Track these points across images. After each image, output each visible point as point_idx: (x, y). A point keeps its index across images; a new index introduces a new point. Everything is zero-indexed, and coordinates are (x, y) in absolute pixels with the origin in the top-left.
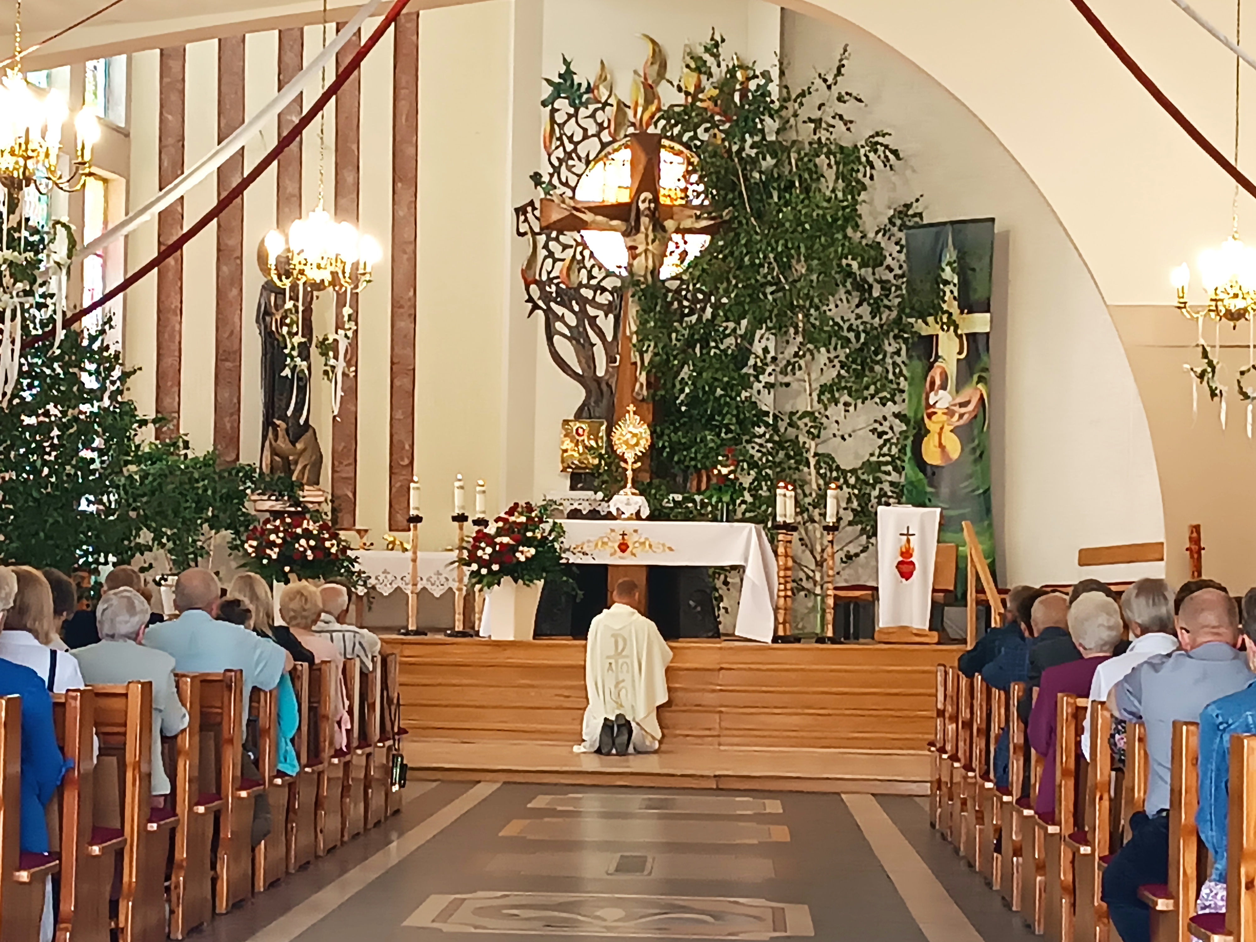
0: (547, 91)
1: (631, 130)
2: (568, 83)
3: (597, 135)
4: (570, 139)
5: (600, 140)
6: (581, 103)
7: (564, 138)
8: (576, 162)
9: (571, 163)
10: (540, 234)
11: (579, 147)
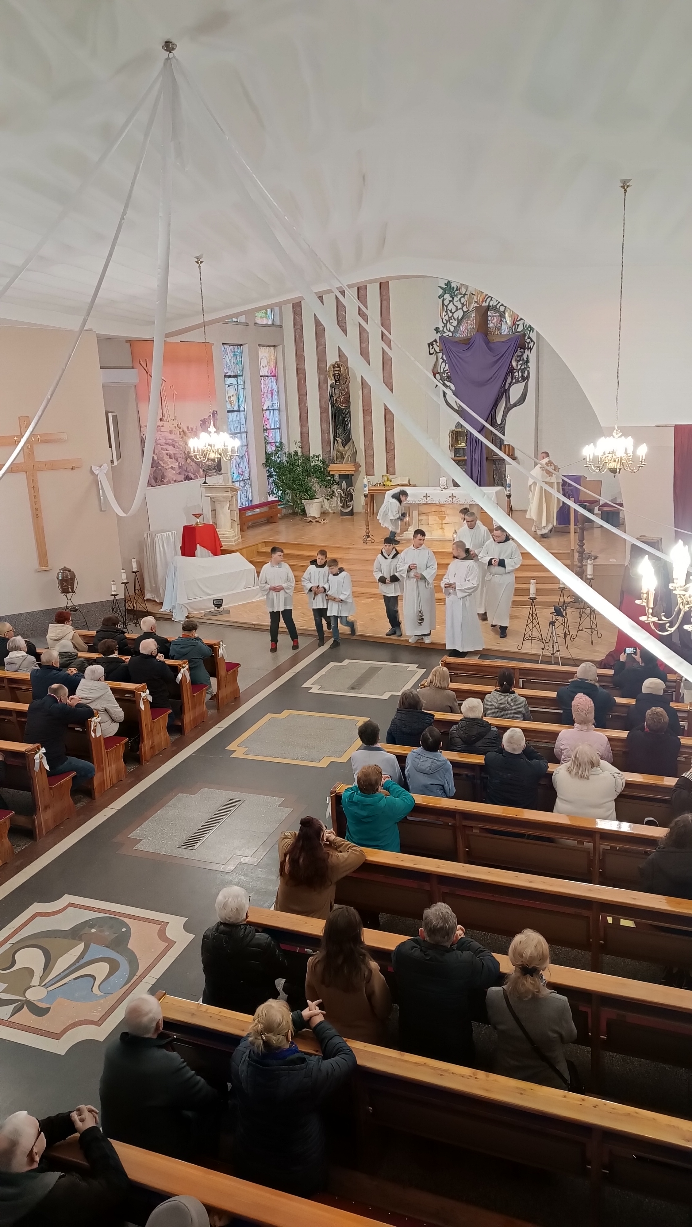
0: (441, 292)
1: (476, 305)
2: (449, 287)
3: (462, 309)
4: (451, 311)
5: (463, 310)
6: (455, 296)
7: (448, 311)
8: (453, 321)
9: (451, 321)
10: (439, 353)
11: (454, 315)
